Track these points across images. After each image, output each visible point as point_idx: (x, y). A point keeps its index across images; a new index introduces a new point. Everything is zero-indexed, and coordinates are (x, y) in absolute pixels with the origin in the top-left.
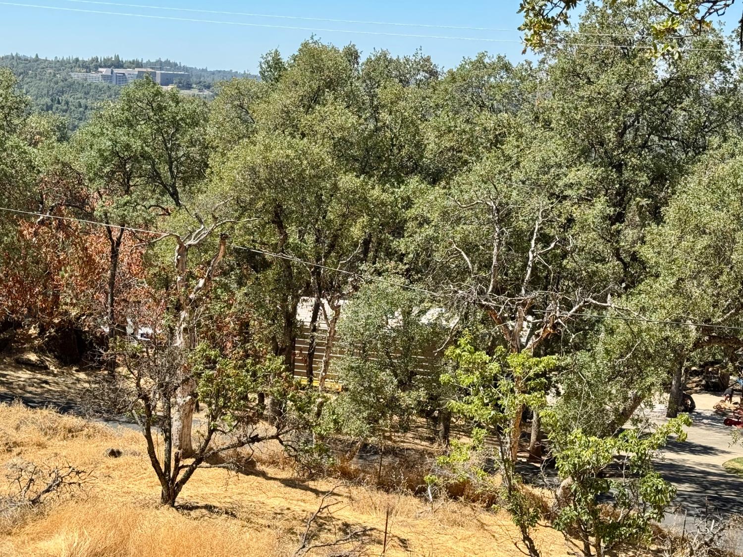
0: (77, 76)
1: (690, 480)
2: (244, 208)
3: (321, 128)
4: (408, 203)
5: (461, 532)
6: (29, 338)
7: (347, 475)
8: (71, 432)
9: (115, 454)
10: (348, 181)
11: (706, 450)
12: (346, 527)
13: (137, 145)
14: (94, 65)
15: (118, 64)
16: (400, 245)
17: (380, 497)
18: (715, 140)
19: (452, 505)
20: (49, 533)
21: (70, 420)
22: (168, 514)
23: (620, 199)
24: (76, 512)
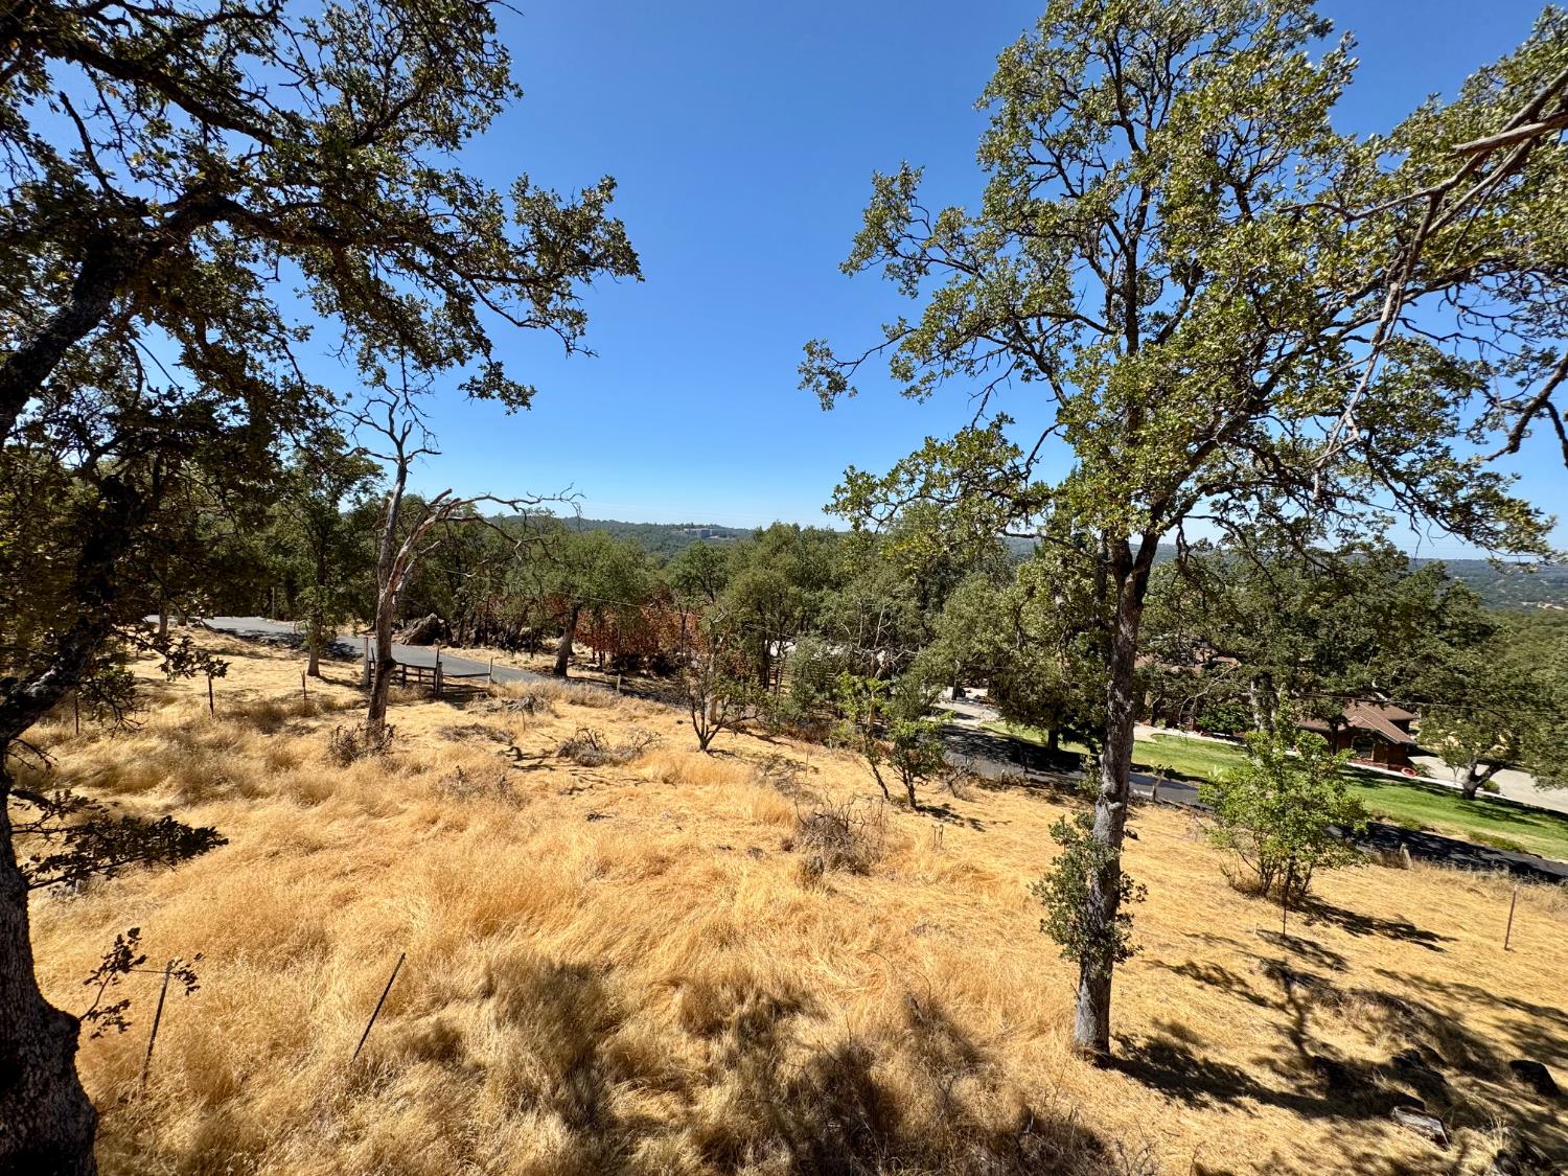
0: (674, 532)
1: (960, 734)
2: (744, 603)
3: (780, 565)
4: (822, 600)
5: (845, 764)
6: (643, 663)
7: (791, 734)
8: (661, 711)
9: (680, 722)
10: (793, 590)
11: (969, 717)
12: (788, 762)
13: (694, 572)
14: (682, 527)
15: (693, 526)
16: (818, 620)
17: (806, 746)
18: (968, 572)
19: (841, 750)
20: (645, 765)
21: (660, 706)
22: (703, 755)
23: (924, 599)
24: (658, 755)
